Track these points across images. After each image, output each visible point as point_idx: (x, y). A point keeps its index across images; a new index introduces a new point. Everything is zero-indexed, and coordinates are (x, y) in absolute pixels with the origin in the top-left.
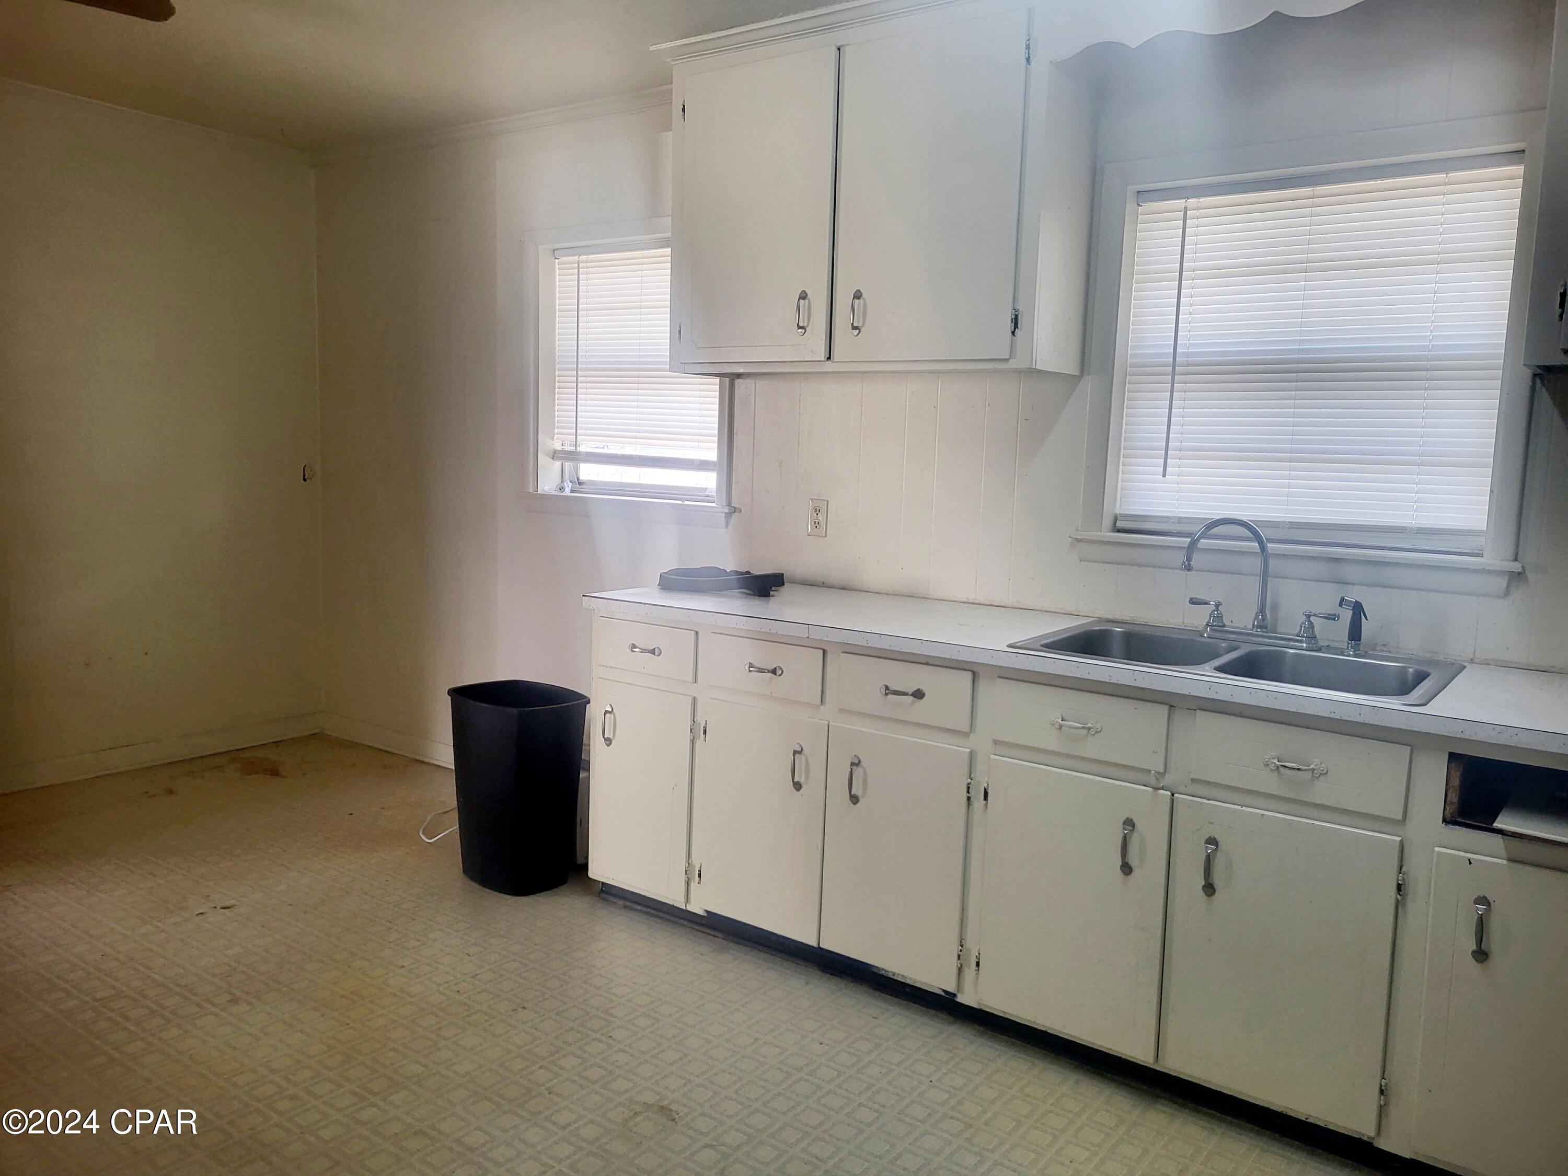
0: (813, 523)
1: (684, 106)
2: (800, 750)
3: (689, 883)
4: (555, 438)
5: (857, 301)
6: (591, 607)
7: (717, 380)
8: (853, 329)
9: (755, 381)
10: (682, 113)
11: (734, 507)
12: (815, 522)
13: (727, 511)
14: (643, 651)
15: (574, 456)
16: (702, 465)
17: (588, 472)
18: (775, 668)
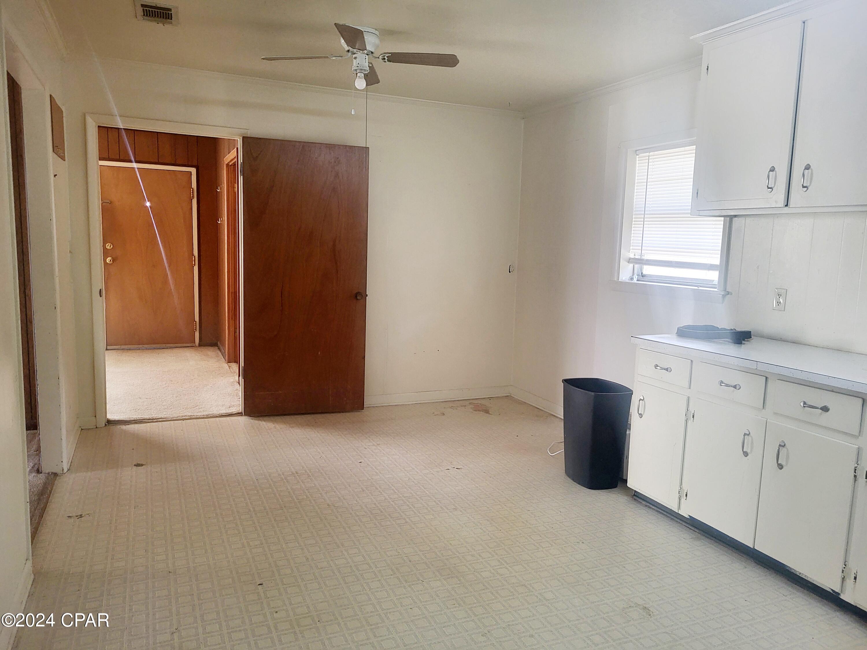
0: (776, 302)
1: (708, 67)
2: (748, 433)
3: (681, 499)
4: (631, 251)
5: (807, 171)
6: (635, 343)
7: (723, 218)
8: (803, 188)
9: (745, 218)
10: (707, 71)
11: (728, 292)
12: (778, 302)
13: (723, 294)
14: (662, 369)
15: (641, 262)
16: (711, 267)
17: (648, 270)
18: (736, 385)
